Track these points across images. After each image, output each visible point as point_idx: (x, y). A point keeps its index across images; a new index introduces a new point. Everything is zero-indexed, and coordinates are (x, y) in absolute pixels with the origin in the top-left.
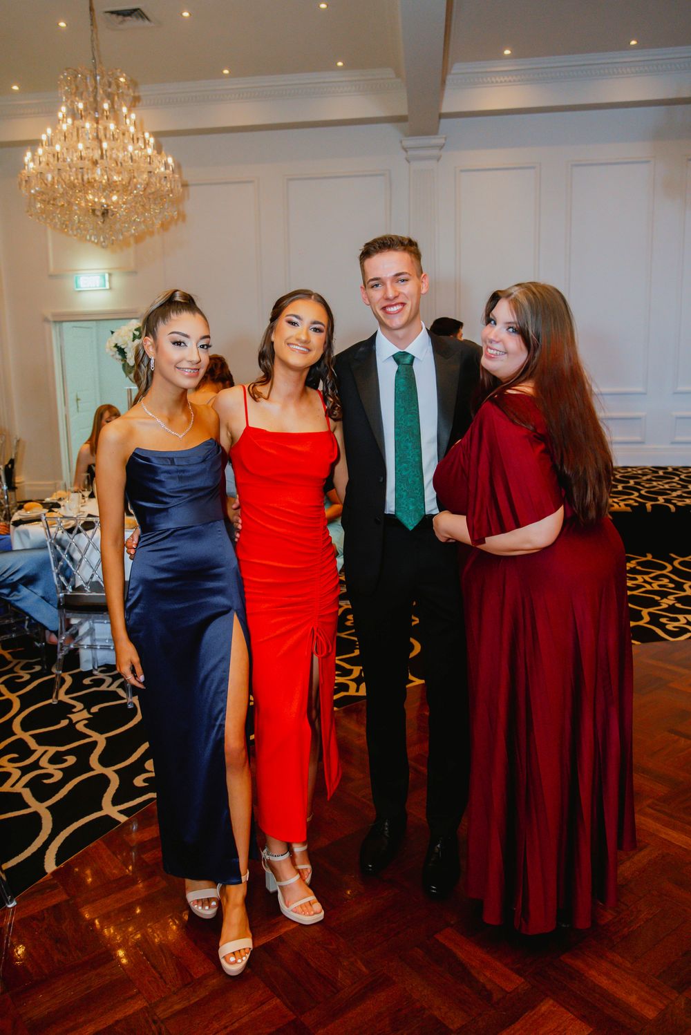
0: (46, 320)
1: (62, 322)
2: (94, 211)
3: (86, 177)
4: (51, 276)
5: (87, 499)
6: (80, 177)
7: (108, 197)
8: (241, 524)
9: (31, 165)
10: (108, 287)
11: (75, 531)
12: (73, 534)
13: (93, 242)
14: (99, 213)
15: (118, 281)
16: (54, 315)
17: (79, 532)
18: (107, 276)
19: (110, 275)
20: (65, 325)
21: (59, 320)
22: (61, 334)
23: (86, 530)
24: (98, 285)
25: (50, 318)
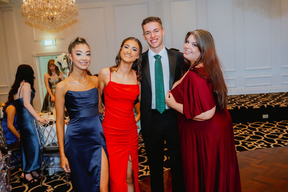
0: (34, 56)
1: (39, 57)
2: (48, 18)
3: (45, 6)
4: (35, 41)
5: (50, 115)
6: (43, 7)
7: (53, 13)
8: (105, 114)
9: (26, 3)
10: (55, 44)
11: (46, 125)
12: (45, 126)
13: (49, 28)
14: (50, 19)
15: (58, 42)
16: (36, 54)
17: (47, 125)
18: (54, 40)
19: (55, 40)
20: (40, 57)
21: (38, 56)
22: (39, 61)
23: (50, 125)
24: (51, 44)
25: (35, 55)
